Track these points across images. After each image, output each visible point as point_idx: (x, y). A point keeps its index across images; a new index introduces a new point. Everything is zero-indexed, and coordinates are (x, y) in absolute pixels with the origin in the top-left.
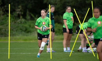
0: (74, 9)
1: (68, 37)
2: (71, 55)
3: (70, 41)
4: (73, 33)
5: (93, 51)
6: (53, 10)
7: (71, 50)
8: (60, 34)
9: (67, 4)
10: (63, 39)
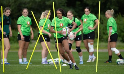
0: (32, 12)
1: (24, 45)
2: (28, 67)
3: (27, 50)
4: (31, 41)
5: (55, 63)
6: (8, 13)
7: (28, 61)
8: (15, 42)
9: (23, 6)
10: (18, 48)
